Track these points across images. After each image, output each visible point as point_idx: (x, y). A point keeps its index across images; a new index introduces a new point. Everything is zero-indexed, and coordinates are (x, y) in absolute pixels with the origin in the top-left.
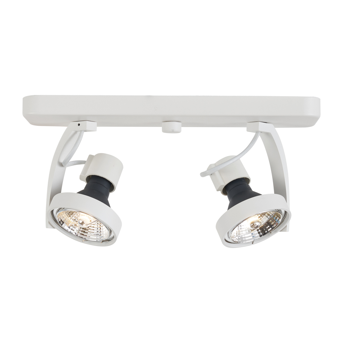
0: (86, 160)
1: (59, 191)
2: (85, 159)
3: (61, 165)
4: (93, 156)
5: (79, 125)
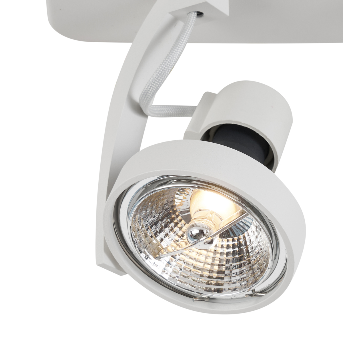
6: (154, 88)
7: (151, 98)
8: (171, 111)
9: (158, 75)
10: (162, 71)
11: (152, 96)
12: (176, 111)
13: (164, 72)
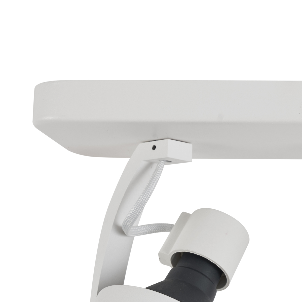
0: (174, 224)
1: (120, 280)
2: (173, 221)
3: (121, 231)
4: (189, 215)
5: (154, 148)
6: (131, 220)
7: (130, 227)
8: (147, 230)
9: (137, 207)
10: (143, 199)
11: (130, 226)
12: (153, 229)
13: (143, 201)
